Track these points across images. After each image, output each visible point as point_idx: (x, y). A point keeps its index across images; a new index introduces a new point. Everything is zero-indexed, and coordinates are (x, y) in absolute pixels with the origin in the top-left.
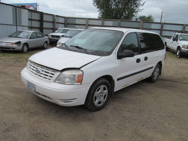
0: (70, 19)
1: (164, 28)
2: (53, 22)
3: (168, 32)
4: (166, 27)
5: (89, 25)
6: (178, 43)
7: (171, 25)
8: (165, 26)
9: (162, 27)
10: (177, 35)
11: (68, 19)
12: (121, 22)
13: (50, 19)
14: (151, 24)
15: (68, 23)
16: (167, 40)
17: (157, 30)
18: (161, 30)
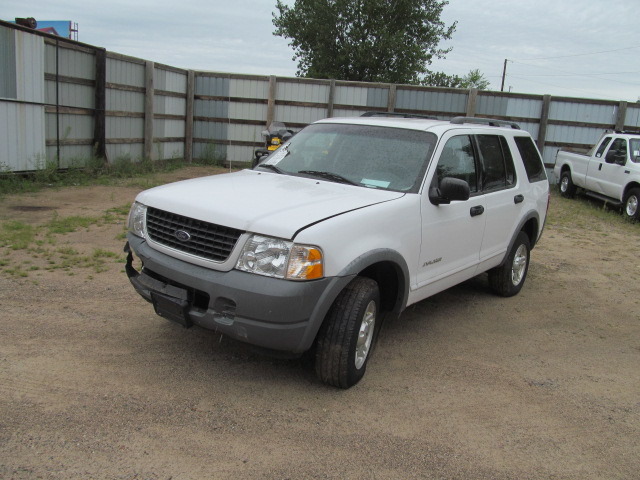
0: (206, 79)
1: (552, 116)
2: (143, 91)
3: (565, 128)
4: (557, 112)
5: (277, 102)
6: (627, 172)
7: (575, 106)
8: (554, 106)
9: (545, 110)
10: (617, 139)
11: (200, 79)
12: (400, 92)
13: (134, 78)
14: (505, 99)
15: (199, 93)
16: (572, 159)
17: (527, 120)
18: (542, 122)
